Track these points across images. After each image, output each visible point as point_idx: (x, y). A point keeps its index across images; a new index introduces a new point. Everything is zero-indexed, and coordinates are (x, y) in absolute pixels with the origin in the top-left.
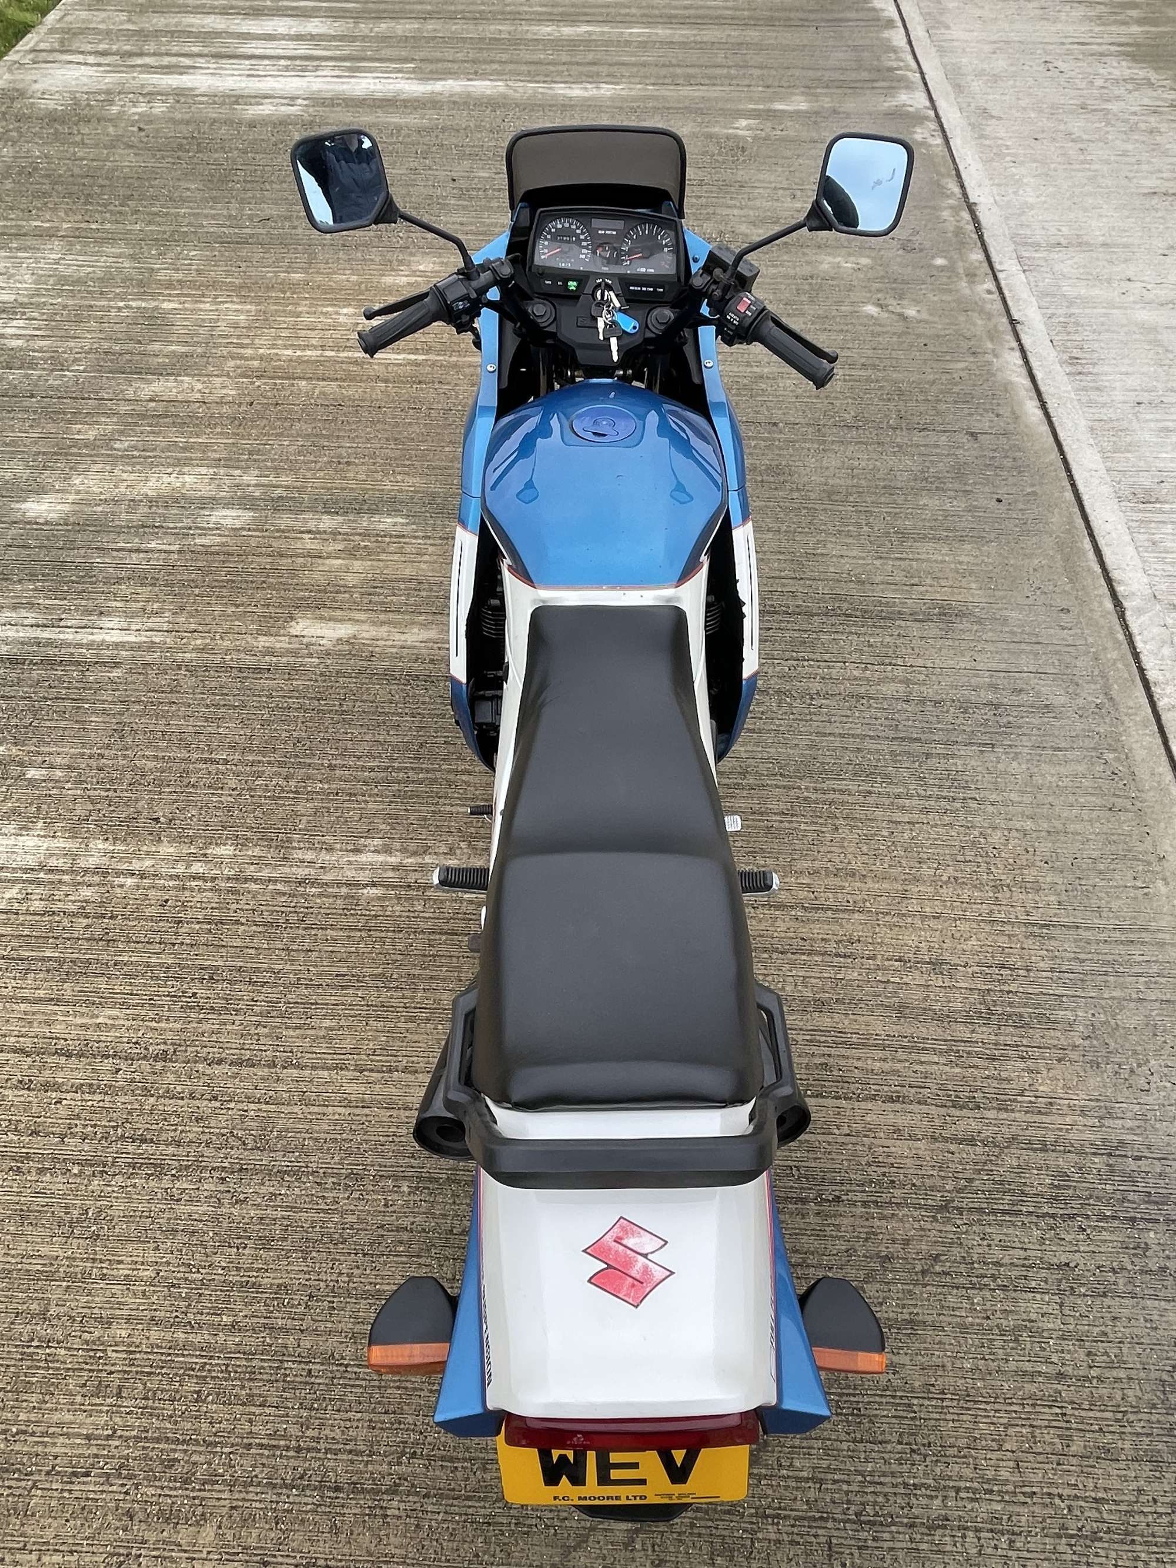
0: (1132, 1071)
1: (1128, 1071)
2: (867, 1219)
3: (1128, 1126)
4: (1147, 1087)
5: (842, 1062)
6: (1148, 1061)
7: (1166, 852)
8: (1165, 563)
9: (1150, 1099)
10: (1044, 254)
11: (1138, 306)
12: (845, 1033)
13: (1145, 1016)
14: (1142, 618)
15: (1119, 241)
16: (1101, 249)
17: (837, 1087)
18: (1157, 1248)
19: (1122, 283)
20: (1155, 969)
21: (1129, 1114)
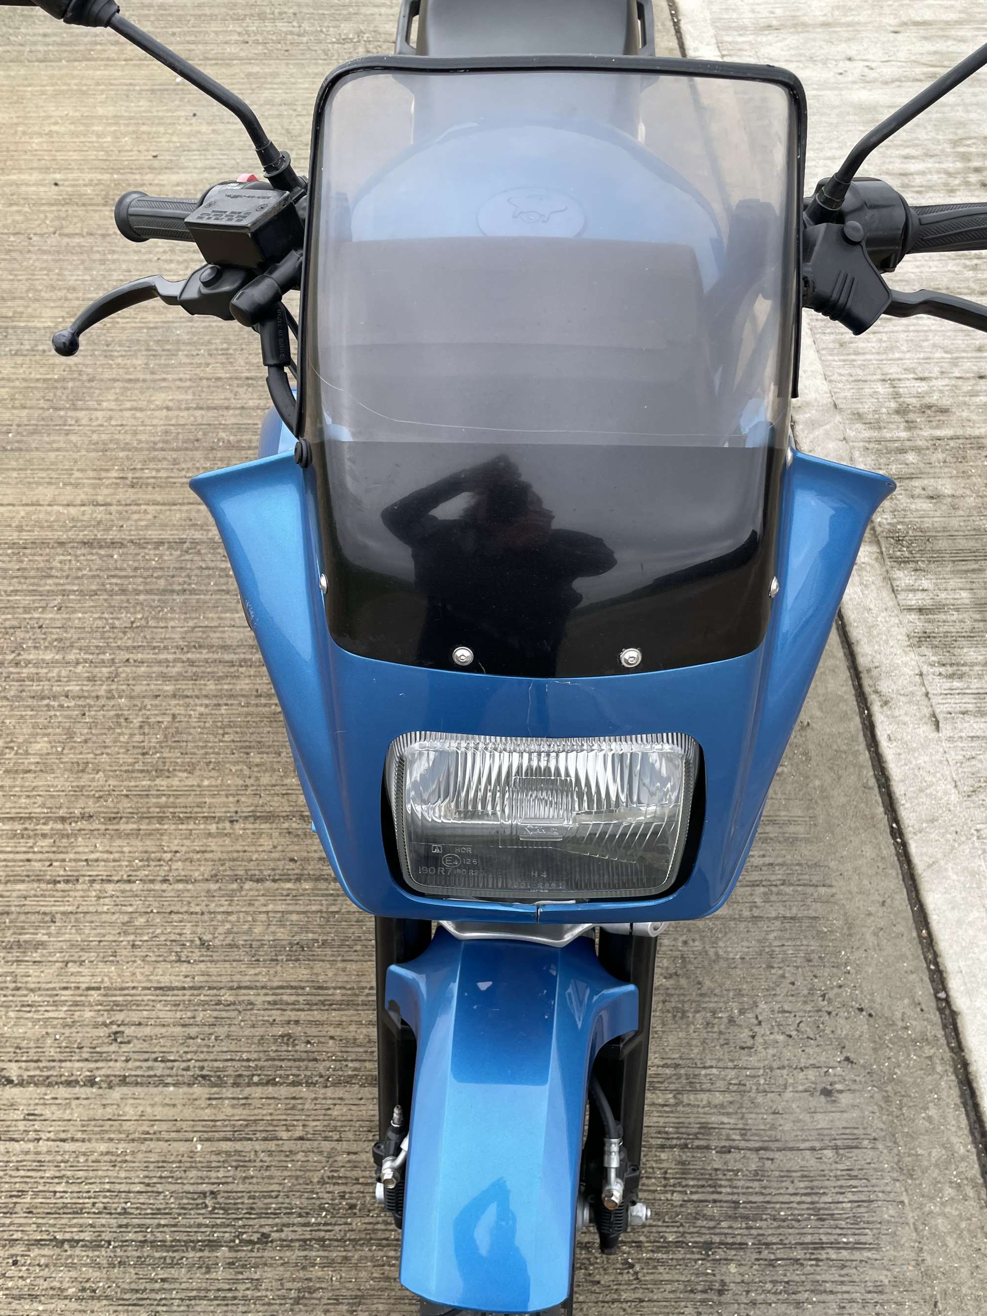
0: (731, 1021)
1: (725, 1020)
2: (304, 1268)
3: (717, 1102)
4: (750, 1043)
5: (313, 1031)
6: (755, 1004)
7: (811, 717)
8: (854, 366)
9: (753, 1060)
10: (751, 38)
11: (856, 86)
12: (327, 988)
13: (759, 941)
14: (817, 433)
15: (844, 20)
16: (820, 30)
17: (298, 1068)
18: (739, 1289)
19: (841, 64)
20: (779, 874)
21: (720, 1084)
